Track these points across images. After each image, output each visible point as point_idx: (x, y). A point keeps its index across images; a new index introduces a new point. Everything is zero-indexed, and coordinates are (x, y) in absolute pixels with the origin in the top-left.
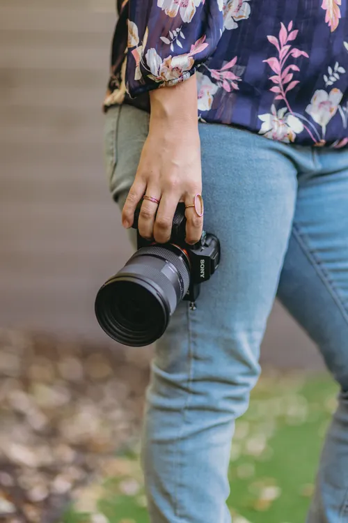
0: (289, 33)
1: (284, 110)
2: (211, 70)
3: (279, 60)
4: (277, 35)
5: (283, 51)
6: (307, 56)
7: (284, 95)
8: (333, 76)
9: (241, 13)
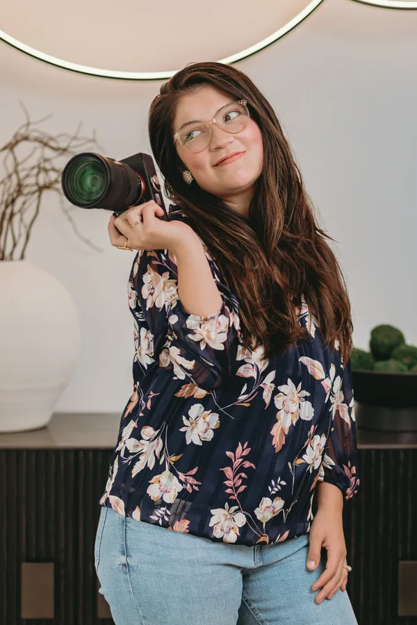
0: (243, 450)
1: (236, 507)
2: (179, 473)
3: (232, 469)
4: (234, 451)
5: (237, 463)
6: (254, 467)
7: (236, 495)
8: (277, 487)
9: (206, 435)
